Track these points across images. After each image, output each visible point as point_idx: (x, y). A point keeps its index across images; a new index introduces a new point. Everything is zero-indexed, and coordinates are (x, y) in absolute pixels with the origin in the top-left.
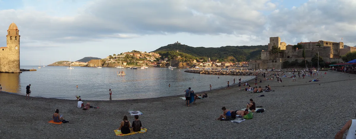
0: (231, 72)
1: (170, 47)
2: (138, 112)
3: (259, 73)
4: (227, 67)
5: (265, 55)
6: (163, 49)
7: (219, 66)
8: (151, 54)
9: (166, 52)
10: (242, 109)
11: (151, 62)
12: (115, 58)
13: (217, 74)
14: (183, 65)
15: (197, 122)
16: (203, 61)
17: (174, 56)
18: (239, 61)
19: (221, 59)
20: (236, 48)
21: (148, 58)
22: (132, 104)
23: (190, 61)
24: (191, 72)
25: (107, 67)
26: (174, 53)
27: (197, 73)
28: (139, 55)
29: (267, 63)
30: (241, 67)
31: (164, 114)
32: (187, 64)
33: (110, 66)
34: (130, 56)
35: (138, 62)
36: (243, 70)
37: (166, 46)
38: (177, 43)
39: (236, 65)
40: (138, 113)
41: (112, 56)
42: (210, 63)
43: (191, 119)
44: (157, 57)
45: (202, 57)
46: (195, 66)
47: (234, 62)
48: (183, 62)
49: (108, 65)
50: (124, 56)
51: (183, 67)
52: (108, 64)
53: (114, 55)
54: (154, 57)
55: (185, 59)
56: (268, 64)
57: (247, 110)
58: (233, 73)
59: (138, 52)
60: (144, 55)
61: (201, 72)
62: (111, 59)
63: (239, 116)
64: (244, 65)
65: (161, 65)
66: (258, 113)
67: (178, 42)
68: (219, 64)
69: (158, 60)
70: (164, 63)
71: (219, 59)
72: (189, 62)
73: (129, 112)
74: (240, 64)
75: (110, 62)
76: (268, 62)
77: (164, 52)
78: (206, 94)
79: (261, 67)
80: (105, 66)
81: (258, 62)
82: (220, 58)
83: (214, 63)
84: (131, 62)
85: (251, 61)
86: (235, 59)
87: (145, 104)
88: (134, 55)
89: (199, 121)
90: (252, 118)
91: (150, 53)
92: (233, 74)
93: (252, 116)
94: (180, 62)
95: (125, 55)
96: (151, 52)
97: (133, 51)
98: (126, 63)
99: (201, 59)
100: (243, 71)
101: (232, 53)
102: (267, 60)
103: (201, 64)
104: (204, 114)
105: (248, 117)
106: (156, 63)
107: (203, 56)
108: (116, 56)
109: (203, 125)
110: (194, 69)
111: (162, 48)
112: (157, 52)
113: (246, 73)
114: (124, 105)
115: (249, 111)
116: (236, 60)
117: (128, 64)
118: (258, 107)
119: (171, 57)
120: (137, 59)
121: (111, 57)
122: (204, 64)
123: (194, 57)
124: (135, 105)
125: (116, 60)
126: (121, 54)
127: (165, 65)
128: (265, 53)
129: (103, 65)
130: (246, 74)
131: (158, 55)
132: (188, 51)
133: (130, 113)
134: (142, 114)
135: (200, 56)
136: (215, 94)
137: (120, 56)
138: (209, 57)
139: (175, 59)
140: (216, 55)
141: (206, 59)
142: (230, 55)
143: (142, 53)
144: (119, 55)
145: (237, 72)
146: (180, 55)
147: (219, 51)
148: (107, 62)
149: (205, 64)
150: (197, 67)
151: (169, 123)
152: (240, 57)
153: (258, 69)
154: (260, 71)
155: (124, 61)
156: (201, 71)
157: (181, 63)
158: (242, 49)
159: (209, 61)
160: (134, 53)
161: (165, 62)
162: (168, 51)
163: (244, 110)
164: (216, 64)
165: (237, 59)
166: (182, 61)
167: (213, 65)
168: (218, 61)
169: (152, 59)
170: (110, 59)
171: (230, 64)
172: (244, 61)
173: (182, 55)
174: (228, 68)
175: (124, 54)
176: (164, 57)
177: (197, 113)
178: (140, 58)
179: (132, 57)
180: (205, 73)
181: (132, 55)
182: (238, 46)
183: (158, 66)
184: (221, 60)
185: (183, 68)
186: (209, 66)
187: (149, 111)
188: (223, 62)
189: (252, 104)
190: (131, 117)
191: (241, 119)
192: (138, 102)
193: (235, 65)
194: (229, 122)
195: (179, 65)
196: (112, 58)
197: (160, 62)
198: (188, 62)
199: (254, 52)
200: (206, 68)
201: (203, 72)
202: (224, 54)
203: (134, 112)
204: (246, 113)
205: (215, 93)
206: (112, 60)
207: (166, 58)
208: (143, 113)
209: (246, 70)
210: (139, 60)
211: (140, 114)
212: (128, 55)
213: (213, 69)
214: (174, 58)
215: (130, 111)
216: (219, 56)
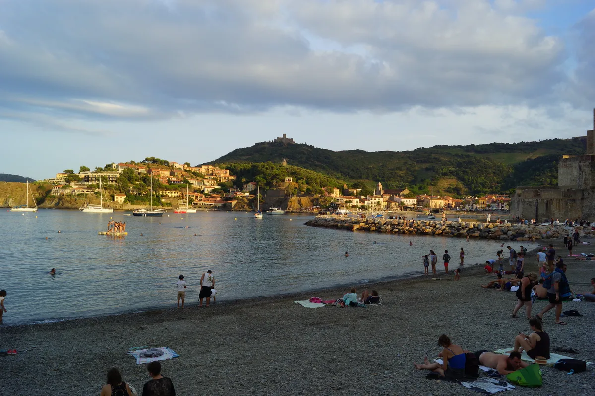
0: (450, 226)
1: (261, 151)
2: (164, 350)
3: (550, 233)
4: (436, 211)
5: (575, 172)
6: (241, 155)
7: (411, 209)
8: (203, 170)
9: (250, 165)
10: (499, 351)
11: (206, 194)
12: (87, 179)
13: (404, 233)
14: (300, 203)
15: (353, 378)
16: (361, 193)
17: (275, 176)
18: (475, 193)
19: (419, 185)
20: (467, 151)
21: (195, 183)
22: (142, 328)
23: (321, 192)
24: (326, 225)
25: (57, 207)
26: (272, 168)
27: (342, 228)
28: (167, 173)
29: (583, 199)
30: (485, 211)
31: (248, 354)
32: (312, 201)
33: (67, 205)
34: (139, 174)
35: (162, 196)
36: (491, 221)
37: (250, 146)
38: (281, 139)
39: (467, 207)
40: (161, 354)
41: (76, 172)
42: (381, 200)
43: (332, 366)
44: (223, 181)
45: (356, 181)
46: (335, 207)
47: (460, 194)
48: (299, 195)
49: (58, 203)
50: (118, 176)
51: (301, 210)
52: (61, 198)
53: (84, 169)
54: (214, 179)
55: (305, 186)
56: (586, 203)
57: (516, 355)
58: (458, 230)
59: (165, 164)
60: (184, 173)
61: (356, 227)
62: (72, 184)
63: (490, 372)
64: (494, 205)
65: (234, 203)
66: (563, 373)
67: (284, 135)
68: (410, 202)
69: (224, 187)
70: (244, 198)
71: (411, 188)
72: (318, 196)
73: (131, 354)
74: (481, 201)
75: (67, 191)
76: (586, 195)
77: (242, 166)
78: (375, 293)
79: (557, 215)
80: (47, 204)
81: (547, 195)
82: (412, 184)
83: (396, 197)
84: (140, 194)
85: (518, 191)
86: (461, 185)
87: (185, 326)
88: (149, 172)
89: (358, 373)
90: (539, 386)
91: (200, 166)
92: (455, 233)
93: (539, 378)
94: (293, 194)
95: (121, 170)
96: (204, 164)
97: (147, 160)
98: (124, 197)
99: (355, 186)
100: (491, 225)
101: (452, 169)
102: (583, 190)
103: (356, 202)
104: (370, 354)
105: (523, 380)
106: (218, 199)
107: (361, 177)
108: (90, 174)
109: (372, 387)
110: (334, 216)
111: (236, 155)
112: (224, 166)
113: (502, 231)
114: (114, 334)
115: (525, 357)
116: (466, 190)
117: (130, 199)
118: (558, 351)
119: (265, 181)
120: (160, 186)
121: (70, 176)
122: (362, 201)
123: (333, 180)
124: (153, 330)
125: (90, 187)
126: (108, 167)
127: (246, 203)
128: (575, 164)
129: (40, 202)
130: (502, 236)
131: (224, 175)
132: (317, 163)
133: (133, 358)
134: (176, 355)
135: (352, 177)
136: (403, 293)
137: (105, 174)
138: (378, 181)
139: (276, 186)
140: (401, 173)
141: (369, 188)
142: (445, 174)
143: (177, 166)
144: (99, 170)
145: (469, 230)
146: (292, 174)
147: (409, 162)
148: (55, 192)
149: (366, 202)
150: (343, 211)
151: (263, 381)
152: (481, 179)
153: (545, 219)
154: (554, 228)
155: (116, 189)
156: (356, 223)
157: (294, 198)
158: (485, 152)
159: (378, 193)
160: (151, 166)
161: (247, 194)
162: (255, 161)
163: (506, 352)
164: (402, 203)
165: (467, 185)
166: (298, 192)
167: (393, 204)
168: (406, 191)
169: (209, 186)
170: (68, 181)
171: (447, 202)
172: (493, 193)
173: (300, 174)
174: (437, 215)
175: (117, 166)
176: (244, 180)
177: (351, 348)
178: (169, 181)
179: (145, 180)
180: (368, 230)
181: (143, 171)
182: (472, 145)
183: (226, 208)
184: (416, 188)
185: (300, 212)
186: (378, 207)
187: (201, 344)
188: (422, 197)
189: (538, 338)
190: (137, 370)
191: (497, 382)
192: (162, 321)
193: (462, 204)
194: (455, 384)
195: (289, 203)
196: (77, 179)
197: (230, 195)
198: (315, 197)
199: (530, 163)
200: (371, 213)
201: (362, 224)
202: (427, 169)
203: (149, 353)
204: (513, 362)
205: (402, 290)
206: (74, 187)
207: (250, 184)
208: (178, 352)
209: (502, 222)
210: (167, 189)
211: (171, 357)
212: (132, 172)
213: (391, 218)
214: (274, 183)
215: (135, 350)
216: (411, 178)
